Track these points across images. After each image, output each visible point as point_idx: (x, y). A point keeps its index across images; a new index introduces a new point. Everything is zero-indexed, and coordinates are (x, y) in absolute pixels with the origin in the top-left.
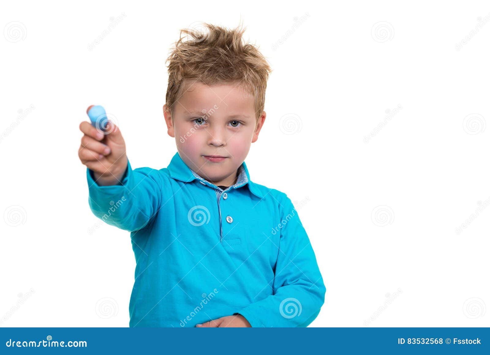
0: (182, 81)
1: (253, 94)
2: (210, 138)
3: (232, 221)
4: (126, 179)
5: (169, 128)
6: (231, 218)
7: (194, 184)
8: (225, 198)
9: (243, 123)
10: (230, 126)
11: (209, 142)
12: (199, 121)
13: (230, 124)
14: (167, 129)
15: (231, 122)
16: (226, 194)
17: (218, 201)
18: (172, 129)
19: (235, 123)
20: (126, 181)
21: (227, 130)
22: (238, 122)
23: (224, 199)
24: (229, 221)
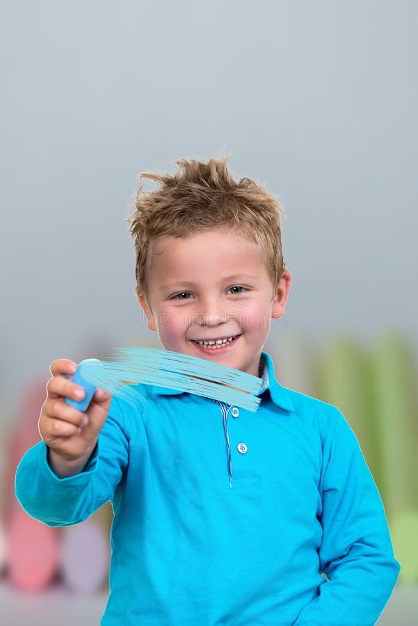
0: (147, 242)
1: (257, 243)
3: (246, 450)
6: (244, 445)
8: (235, 415)
9: (248, 289)
10: (230, 295)
12: (185, 295)
13: (229, 292)
15: (231, 289)
16: (237, 410)
17: (224, 422)
19: (237, 290)
20: (95, 463)
21: (226, 300)
22: (241, 288)
23: (234, 418)
24: (241, 451)
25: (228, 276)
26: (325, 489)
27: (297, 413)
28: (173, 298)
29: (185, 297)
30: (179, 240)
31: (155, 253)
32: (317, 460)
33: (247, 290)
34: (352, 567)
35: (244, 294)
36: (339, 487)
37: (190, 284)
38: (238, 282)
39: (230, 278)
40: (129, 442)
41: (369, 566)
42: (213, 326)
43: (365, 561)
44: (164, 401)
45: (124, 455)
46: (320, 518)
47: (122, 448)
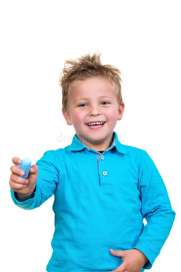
2: (91, 112)
3: (106, 174)
4: (35, 193)
5: (67, 121)
6: (106, 172)
7: (83, 152)
11: (90, 114)
13: (101, 104)
14: (66, 122)
16: (103, 156)
17: (98, 162)
18: (69, 120)
19: (104, 103)
22: (106, 102)
23: (102, 160)
24: (104, 175)
25: (102, 96)
26: (141, 186)
27: (128, 155)
28: (79, 106)
29: (83, 106)
30: (82, 82)
31: (72, 88)
32: (136, 176)
33: (109, 103)
34: (157, 216)
35: (108, 105)
36: (147, 185)
37: (86, 99)
38: (105, 100)
39: (102, 97)
40: (59, 174)
41: (164, 215)
42: (95, 116)
43: (162, 213)
44: (73, 154)
45: (56, 179)
46: (140, 198)
47: (55, 176)
